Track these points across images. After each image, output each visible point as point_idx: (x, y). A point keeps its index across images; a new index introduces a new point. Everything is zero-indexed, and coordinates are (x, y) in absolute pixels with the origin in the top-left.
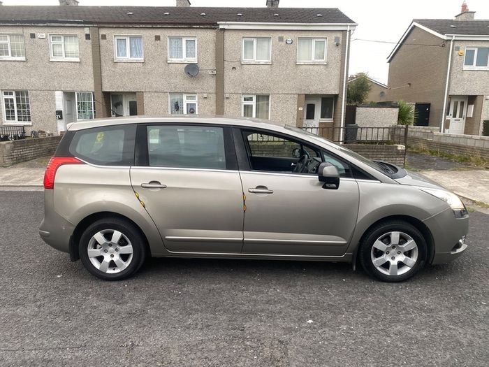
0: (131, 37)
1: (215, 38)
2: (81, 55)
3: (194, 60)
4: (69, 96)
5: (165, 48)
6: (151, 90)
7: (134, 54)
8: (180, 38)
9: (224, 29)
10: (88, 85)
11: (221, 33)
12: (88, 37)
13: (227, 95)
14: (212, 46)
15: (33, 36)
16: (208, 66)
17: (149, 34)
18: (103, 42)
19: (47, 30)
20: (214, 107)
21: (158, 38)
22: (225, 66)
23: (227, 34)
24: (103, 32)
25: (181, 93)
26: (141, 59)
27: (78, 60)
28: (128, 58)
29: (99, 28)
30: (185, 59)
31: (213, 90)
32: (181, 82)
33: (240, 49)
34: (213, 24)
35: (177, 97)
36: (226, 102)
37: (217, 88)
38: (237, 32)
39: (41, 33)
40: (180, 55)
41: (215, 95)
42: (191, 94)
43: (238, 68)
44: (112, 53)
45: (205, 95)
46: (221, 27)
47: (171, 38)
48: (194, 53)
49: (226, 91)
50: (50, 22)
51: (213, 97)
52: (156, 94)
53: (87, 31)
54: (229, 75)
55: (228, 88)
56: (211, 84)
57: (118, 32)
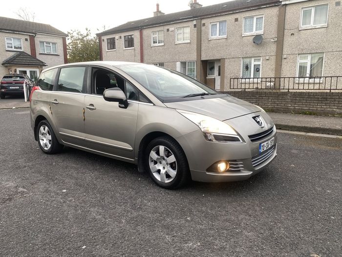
0: (220, 22)
1: (278, 13)
2: (191, 38)
3: (261, 32)
4: (184, 64)
5: (241, 27)
6: (230, 57)
7: (221, 34)
8: (252, 17)
9: (286, 5)
10: (193, 57)
11: (283, 8)
12: (195, 26)
13: (285, 56)
14: (275, 19)
15: (168, 30)
16: (271, 35)
17: (230, 18)
18: (203, 28)
19: (175, 25)
20: (274, 66)
21: (236, 20)
22: (285, 33)
23: (288, 8)
24: (203, 21)
25: (251, 57)
26: (225, 36)
27: (189, 41)
28: (217, 36)
29: (201, 19)
30: (255, 32)
31: (273, 53)
32: (251, 49)
33: (299, 18)
34: (276, 2)
35: (247, 61)
36: (284, 62)
37: (277, 52)
38: (297, 5)
39: (171, 28)
40: (251, 30)
41: (275, 57)
42: (257, 58)
43: (296, 34)
44: (208, 35)
45: (267, 58)
46: (283, 3)
47: (245, 18)
48: (262, 27)
49: (284, 53)
50: (176, 20)
51: (273, 59)
52: (233, 59)
53: (195, 22)
54: (288, 40)
55: (286, 50)
56: (272, 49)
57: (212, 20)
